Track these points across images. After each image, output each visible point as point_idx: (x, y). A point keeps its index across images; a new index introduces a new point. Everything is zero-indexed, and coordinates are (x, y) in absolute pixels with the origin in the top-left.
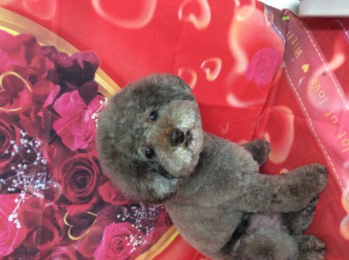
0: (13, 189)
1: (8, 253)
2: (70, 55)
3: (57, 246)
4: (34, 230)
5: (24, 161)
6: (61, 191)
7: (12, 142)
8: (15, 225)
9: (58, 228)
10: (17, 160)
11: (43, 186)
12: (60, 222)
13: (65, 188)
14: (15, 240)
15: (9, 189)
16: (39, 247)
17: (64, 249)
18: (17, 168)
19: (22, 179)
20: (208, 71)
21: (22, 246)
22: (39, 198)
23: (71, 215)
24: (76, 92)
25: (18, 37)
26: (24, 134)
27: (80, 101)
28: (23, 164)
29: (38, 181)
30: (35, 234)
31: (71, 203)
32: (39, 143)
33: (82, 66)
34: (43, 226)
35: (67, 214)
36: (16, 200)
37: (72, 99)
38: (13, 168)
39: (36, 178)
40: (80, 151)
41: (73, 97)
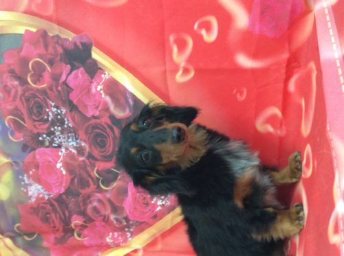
0: (56, 145)
1: (62, 192)
2: (70, 39)
3: (93, 192)
4: (75, 177)
5: (58, 124)
6: (88, 149)
7: (47, 110)
8: (62, 171)
9: (92, 179)
10: (53, 123)
11: (74, 144)
12: (92, 174)
13: (90, 147)
14: (64, 182)
15: (54, 145)
16: (80, 191)
17: (99, 195)
18: (55, 129)
19: (60, 138)
20: (203, 32)
21: (69, 188)
22: (74, 153)
23: (100, 169)
24: (82, 69)
26: (53, 104)
27: (86, 76)
28: (58, 126)
29: (70, 140)
30: (76, 180)
31: (97, 160)
32: (64, 111)
33: (81, 47)
34: (80, 174)
35: (96, 169)
37: (80, 75)
38: (52, 129)
39: (69, 138)
40: (94, 117)
41: (80, 73)
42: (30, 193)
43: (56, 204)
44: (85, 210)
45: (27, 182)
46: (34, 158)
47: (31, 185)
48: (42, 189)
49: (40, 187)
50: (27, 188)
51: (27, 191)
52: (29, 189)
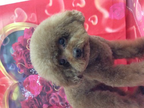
1: (39, 94)
3: (52, 92)
4: (44, 86)
8: (39, 84)
9: (51, 86)
12: (51, 84)
14: (40, 89)
15: (36, 73)
16: (46, 93)
17: (54, 94)
20: (92, 22)
21: (42, 92)
25: (29, 29)
30: (45, 88)
34: (46, 85)
36: (38, 77)
42: (26, 96)
43: (36, 100)
44: (48, 101)
45: (24, 91)
46: (28, 79)
47: (26, 92)
48: (31, 93)
49: (30, 93)
50: (24, 94)
51: (25, 95)
52: (25, 94)
